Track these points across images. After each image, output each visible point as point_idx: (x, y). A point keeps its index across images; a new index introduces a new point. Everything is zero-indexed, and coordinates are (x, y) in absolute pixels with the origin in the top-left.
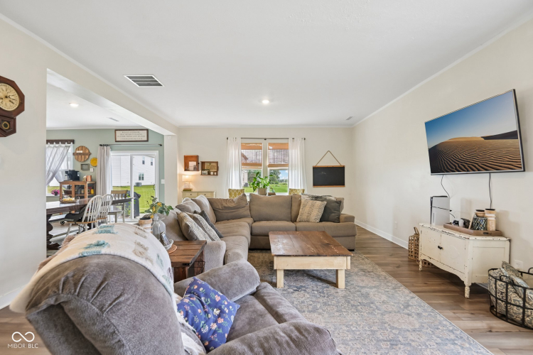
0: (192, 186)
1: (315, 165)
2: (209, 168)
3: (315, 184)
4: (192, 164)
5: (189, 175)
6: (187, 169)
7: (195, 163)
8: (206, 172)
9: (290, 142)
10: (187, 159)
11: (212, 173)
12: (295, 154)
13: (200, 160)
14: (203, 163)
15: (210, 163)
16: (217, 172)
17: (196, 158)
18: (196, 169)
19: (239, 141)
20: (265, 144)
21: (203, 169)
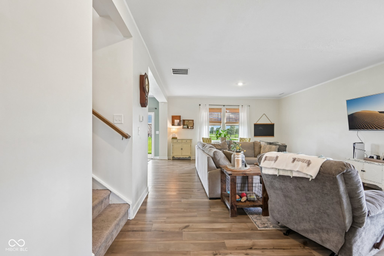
0: (176, 136)
1: (255, 123)
2: (188, 124)
3: (256, 135)
4: (177, 121)
5: (175, 129)
6: (173, 125)
7: (178, 121)
8: (186, 126)
9: (240, 107)
10: (174, 118)
11: (190, 127)
12: (243, 115)
13: (182, 119)
14: (184, 121)
15: (189, 120)
16: (193, 127)
17: (179, 117)
18: (179, 125)
19: (208, 107)
20: (224, 109)
21: (184, 125)
